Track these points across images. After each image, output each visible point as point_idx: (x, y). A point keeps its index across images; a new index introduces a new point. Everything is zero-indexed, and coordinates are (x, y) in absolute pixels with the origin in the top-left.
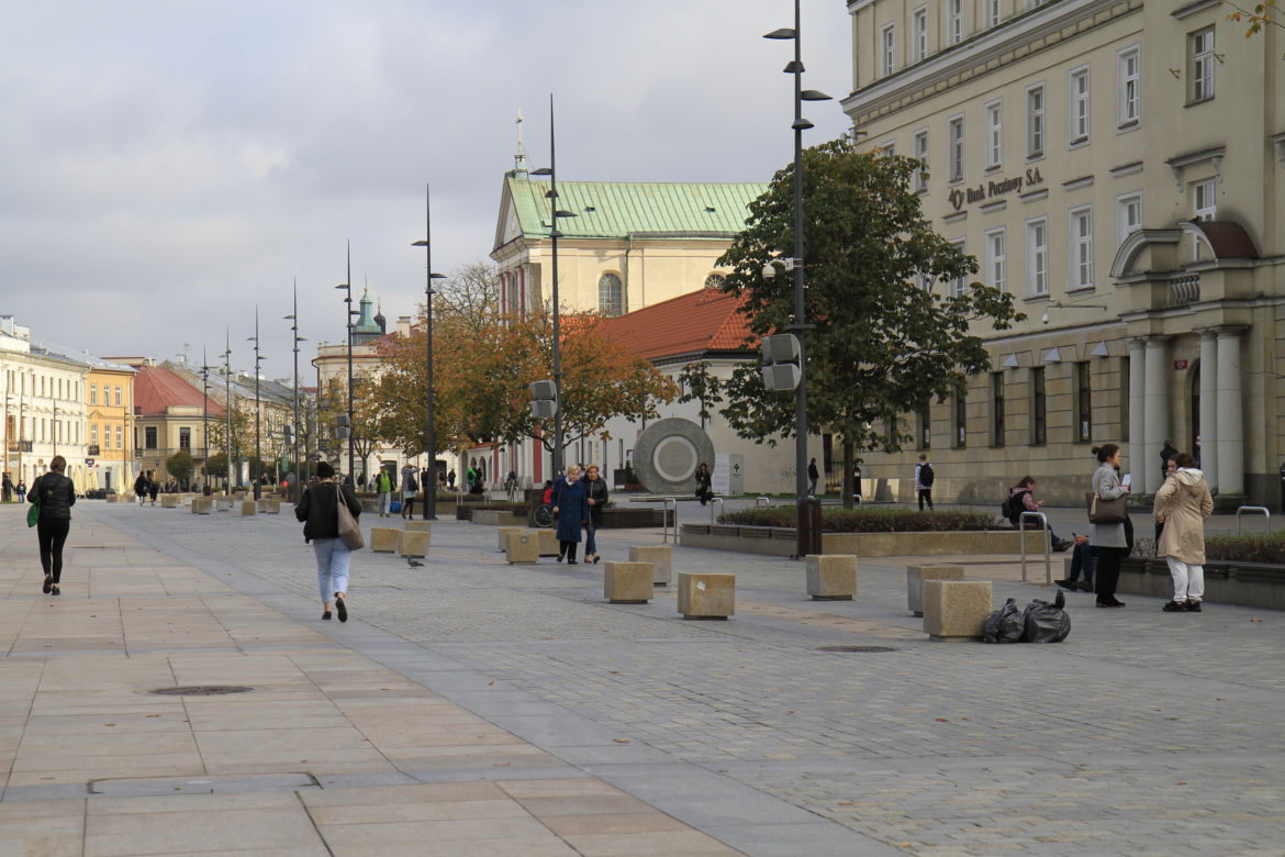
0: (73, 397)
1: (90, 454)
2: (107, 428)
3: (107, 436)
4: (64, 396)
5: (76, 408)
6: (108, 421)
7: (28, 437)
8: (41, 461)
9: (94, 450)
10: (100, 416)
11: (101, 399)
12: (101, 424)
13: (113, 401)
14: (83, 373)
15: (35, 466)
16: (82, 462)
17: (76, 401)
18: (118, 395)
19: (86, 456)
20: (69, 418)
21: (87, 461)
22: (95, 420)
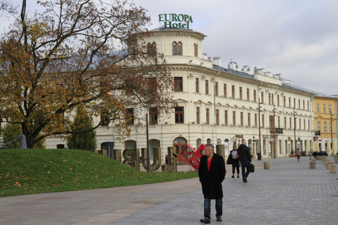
0: (306, 108)
1: (316, 134)
2: (325, 123)
3: (325, 127)
4: (302, 107)
5: (308, 114)
6: (325, 120)
7: (282, 126)
8: (289, 138)
9: (318, 133)
10: (321, 118)
11: (322, 111)
12: (322, 122)
13: (328, 112)
14: (311, 97)
15: (286, 141)
16: (312, 139)
17: (308, 110)
18: (330, 109)
19: (314, 135)
20: (305, 118)
21: (314, 138)
22: (319, 120)
